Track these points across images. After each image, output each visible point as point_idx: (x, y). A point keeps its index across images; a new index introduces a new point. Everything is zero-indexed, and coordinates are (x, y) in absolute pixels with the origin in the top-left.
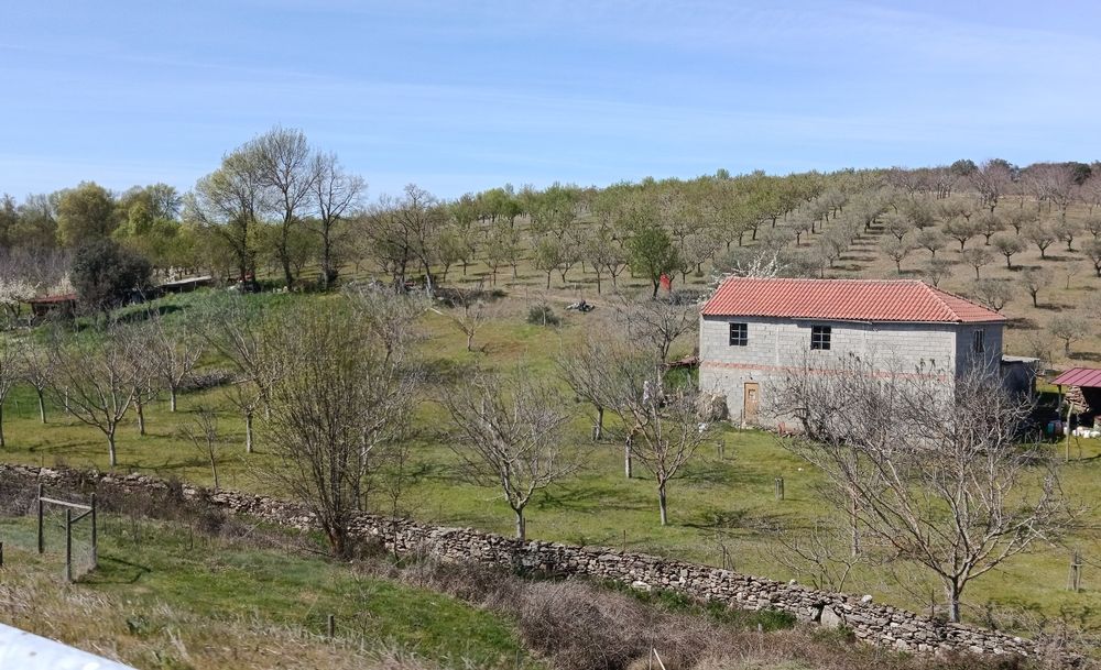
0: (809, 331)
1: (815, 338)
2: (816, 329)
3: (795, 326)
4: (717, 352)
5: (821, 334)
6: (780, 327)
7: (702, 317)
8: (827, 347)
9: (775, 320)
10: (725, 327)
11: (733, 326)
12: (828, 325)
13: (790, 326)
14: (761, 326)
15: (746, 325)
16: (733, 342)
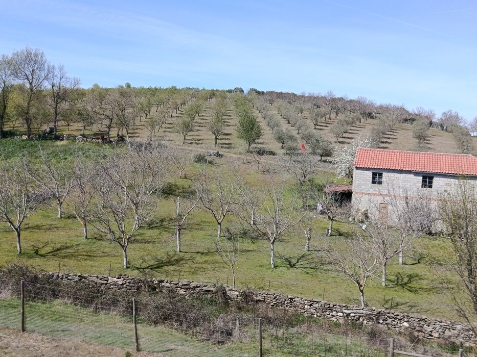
0: (421, 178)
1: (424, 181)
2: (424, 178)
3: (413, 175)
4: (363, 187)
5: (428, 180)
6: (403, 175)
7: (355, 169)
8: (430, 187)
9: (401, 172)
10: (369, 174)
11: (374, 174)
12: (432, 175)
13: (410, 175)
14: (392, 175)
15: (382, 174)
16: (374, 182)
